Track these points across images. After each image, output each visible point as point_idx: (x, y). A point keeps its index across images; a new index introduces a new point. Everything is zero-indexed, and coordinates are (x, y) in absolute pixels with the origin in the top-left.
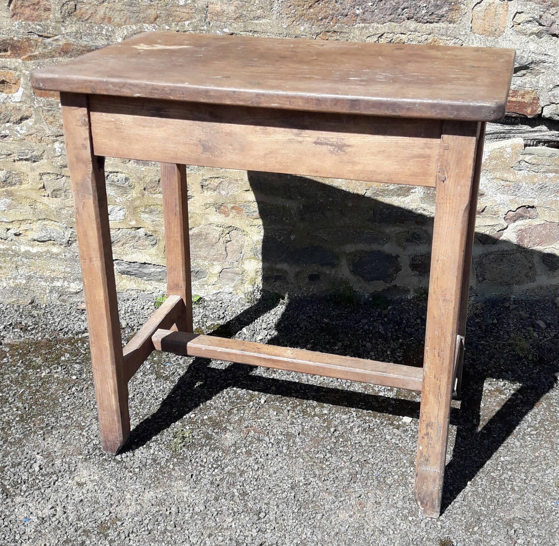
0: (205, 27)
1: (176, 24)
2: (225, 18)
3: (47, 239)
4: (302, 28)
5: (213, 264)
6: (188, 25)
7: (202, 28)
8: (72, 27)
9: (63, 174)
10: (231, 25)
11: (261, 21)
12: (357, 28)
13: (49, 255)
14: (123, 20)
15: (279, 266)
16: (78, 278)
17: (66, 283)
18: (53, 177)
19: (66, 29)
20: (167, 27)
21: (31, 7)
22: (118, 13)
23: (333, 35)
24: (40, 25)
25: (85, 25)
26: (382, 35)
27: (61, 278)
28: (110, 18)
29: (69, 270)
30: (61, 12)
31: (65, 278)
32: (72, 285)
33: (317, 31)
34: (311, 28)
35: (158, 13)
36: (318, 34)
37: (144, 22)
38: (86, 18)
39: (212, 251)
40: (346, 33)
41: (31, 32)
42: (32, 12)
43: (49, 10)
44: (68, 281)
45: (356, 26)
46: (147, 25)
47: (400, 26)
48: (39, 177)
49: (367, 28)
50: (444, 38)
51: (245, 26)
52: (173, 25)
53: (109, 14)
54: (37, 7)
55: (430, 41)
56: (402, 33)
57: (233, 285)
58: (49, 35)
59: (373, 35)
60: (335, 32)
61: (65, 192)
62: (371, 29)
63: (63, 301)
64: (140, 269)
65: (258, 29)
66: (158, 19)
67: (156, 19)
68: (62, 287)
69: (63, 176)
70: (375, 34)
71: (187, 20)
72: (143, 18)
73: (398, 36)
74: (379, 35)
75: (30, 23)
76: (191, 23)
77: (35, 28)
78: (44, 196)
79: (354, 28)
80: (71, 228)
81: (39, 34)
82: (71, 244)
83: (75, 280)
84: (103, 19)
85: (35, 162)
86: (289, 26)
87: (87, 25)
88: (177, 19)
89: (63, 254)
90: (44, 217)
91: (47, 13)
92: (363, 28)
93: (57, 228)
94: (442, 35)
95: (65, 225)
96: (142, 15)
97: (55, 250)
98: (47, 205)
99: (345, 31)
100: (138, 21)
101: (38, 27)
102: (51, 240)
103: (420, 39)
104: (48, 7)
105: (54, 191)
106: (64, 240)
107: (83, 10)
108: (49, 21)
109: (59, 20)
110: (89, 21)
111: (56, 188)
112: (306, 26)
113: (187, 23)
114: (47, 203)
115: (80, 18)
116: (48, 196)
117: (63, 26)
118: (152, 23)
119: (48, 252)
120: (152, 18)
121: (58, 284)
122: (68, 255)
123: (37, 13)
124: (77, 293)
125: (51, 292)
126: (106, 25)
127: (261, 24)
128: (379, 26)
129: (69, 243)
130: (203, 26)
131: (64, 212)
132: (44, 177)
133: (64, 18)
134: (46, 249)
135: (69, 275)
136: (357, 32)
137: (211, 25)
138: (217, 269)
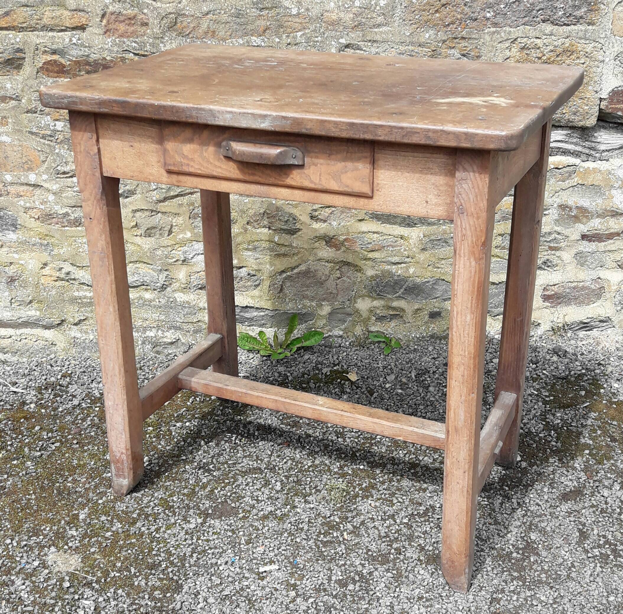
0: (319, 38)
1: (287, 36)
2: (341, 28)
3: (140, 284)
4: (427, 35)
5: (322, 305)
6: (301, 36)
7: (316, 39)
8: (171, 43)
9: (158, 210)
10: (348, 34)
11: (381, 30)
12: (488, 33)
13: (141, 302)
14: (228, 33)
15: (395, 304)
16: (173, 327)
17: (160, 332)
18: (148, 213)
19: (165, 46)
20: (277, 40)
21: (127, 22)
22: (223, 25)
23: (460, 41)
24: (135, 42)
25: (186, 41)
26: (516, 40)
27: (154, 327)
28: (214, 32)
29: (162, 317)
30: (160, 26)
31: (158, 327)
32: (166, 334)
33: (443, 39)
34: (437, 35)
35: (268, 24)
36: (444, 41)
37: (252, 35)
38: (187, 33)
39: (321, 289)
40: (475, 39)
41: (126, 50)
42: (127, 27)
43: (146, 24)
44: (162, 330)
45: (486, 31)
46: (255, 38)
47: (535, 30)
48: (131, 215)
49: (498, 33)
50: (583, 41)
51: (363, 36)
52: (284, 36)
53: (213, 27)
54: (133, 22)
55: (567, 45)
56: (537, 38)
57: (343, 327)
58: (146, 53)
59: (505, 40)
60: (463, 38)
61: (160, 230)
62: (503, 34)
63: (158, 352)
64: (242, 314)
65: (378, 38)
66: (268, 31)
67: (265, 31)
68: (155, 337)
69: (159, 212)
70: (508, 39)
71: (300, 30)
72: (251, 30)
73: (532, 40)
74: (512, 40)
75: (125, 40)
76: (303, 34)
77: (131, 46)
78: (137, 236)
79: (484, 33)
80: (166, 270)
81: (135, 52)
82: (165, 288)
83: (170, 328)
84: (206, 33)
85: (127, 197)
86: (413, 33)
87: (188, 40)
88: (289, 30)
89: (157, 300)
90: (136, 259)
91: (144, 28)
92: (494, 32)
93: (151, 271)
94: (581, 38)
95: (160, 268)
96: (249, 27)
97: (148, 295)
98: (139, 245)
99: (474, 36)
100: (246, 34)
101: (134, 44)
102: (144, 285)
103: (556, 43)
104: (146, 21)
105: (148, 229)
106: (158, 284)
107: (185, 24)
108: (146, 38)
109: (158, 36)
110: (191, 36)
111: (150, 226)
112: (431, 32)
113: (300, 34)
114: (139, 243)
115: (180, 33)
116: (141, 235)
117: (162, 43)
118: (260, 36)
119: (140, 298)
120: (261, 30)
121: (151, 334)
122: (163, 301)
123: (133, 28)
124: (172, 343)
125: (143, 343)
126: (210, 40)
127: (381, 32)
128: (512, 30)
129: (163, 288)
130: (317, 37)
131: (159, 252)
132: (138, 214)
133: (163, 33)
134: (138, 295)
135: (164, 323)
136: (488, 38)
137: (326, 35)
138: (326, 309)
